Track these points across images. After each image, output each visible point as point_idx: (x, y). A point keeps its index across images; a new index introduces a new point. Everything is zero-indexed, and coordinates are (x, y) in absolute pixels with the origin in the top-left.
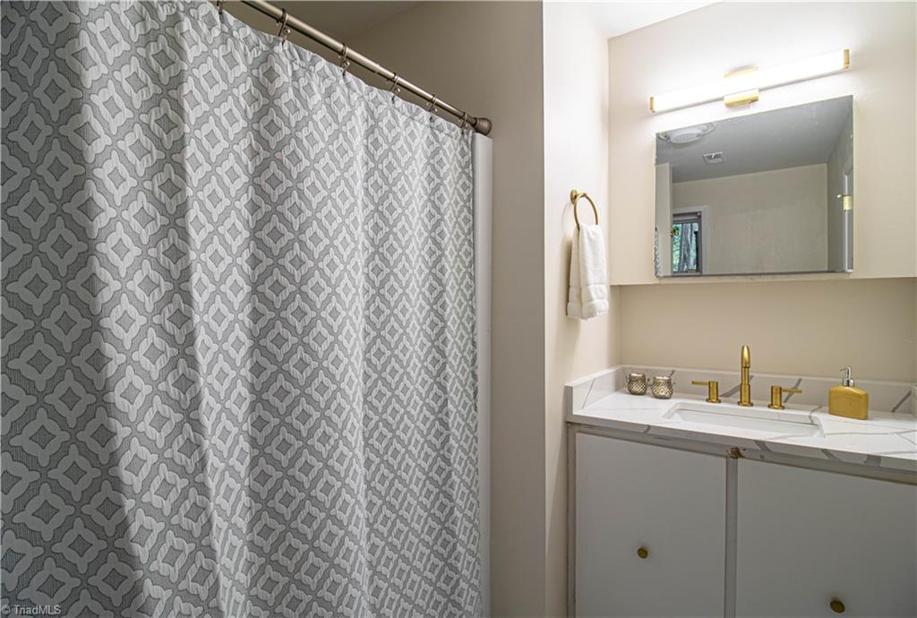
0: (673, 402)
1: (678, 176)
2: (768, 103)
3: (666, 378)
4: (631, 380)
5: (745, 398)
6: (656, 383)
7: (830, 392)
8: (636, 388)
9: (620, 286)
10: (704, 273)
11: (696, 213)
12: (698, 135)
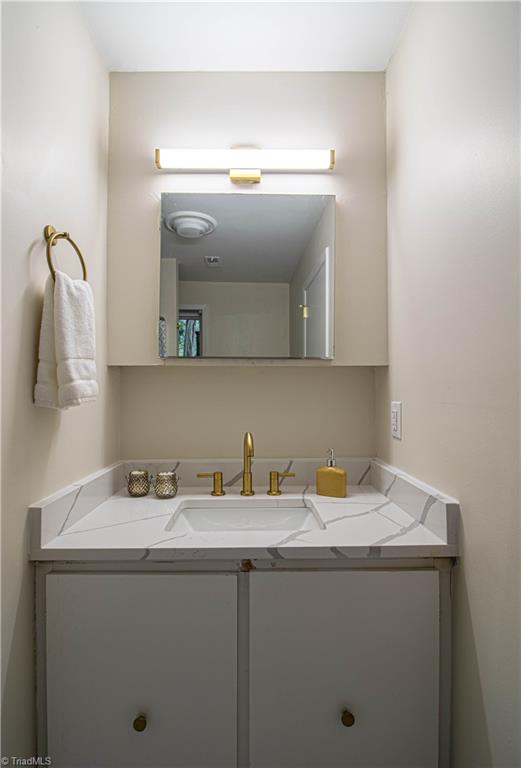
0: (178, 501)
1: (185, 274)
2: (270, 186)
3: (170, 474)
4: (132, 480)
5: (247, 487)
6: (159, 481)
7: (317, 473)
8: (137, 489)
9: (121, 367)
10: (204, 355)
11: (197, 311)
12: (201, 232)
